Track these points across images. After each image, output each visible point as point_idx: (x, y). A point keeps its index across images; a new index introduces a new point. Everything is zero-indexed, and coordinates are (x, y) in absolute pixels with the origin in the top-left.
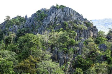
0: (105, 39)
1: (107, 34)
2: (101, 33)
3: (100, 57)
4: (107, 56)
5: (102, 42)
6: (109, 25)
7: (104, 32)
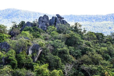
0: (7, 36)
1: (10, 29)
2: (2, 28)
3: (1, 59)
4: (10, 57)
5: (3, 39)
6: (13, 17)
7: (6, 27)
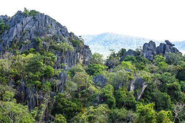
0: (103, 67)
1: (106, 59)
2: (97, 57)
3: (96, 96)
4: (106, 94)
5: (98, 72)
6: (111, 43)
7: (101, 56)
